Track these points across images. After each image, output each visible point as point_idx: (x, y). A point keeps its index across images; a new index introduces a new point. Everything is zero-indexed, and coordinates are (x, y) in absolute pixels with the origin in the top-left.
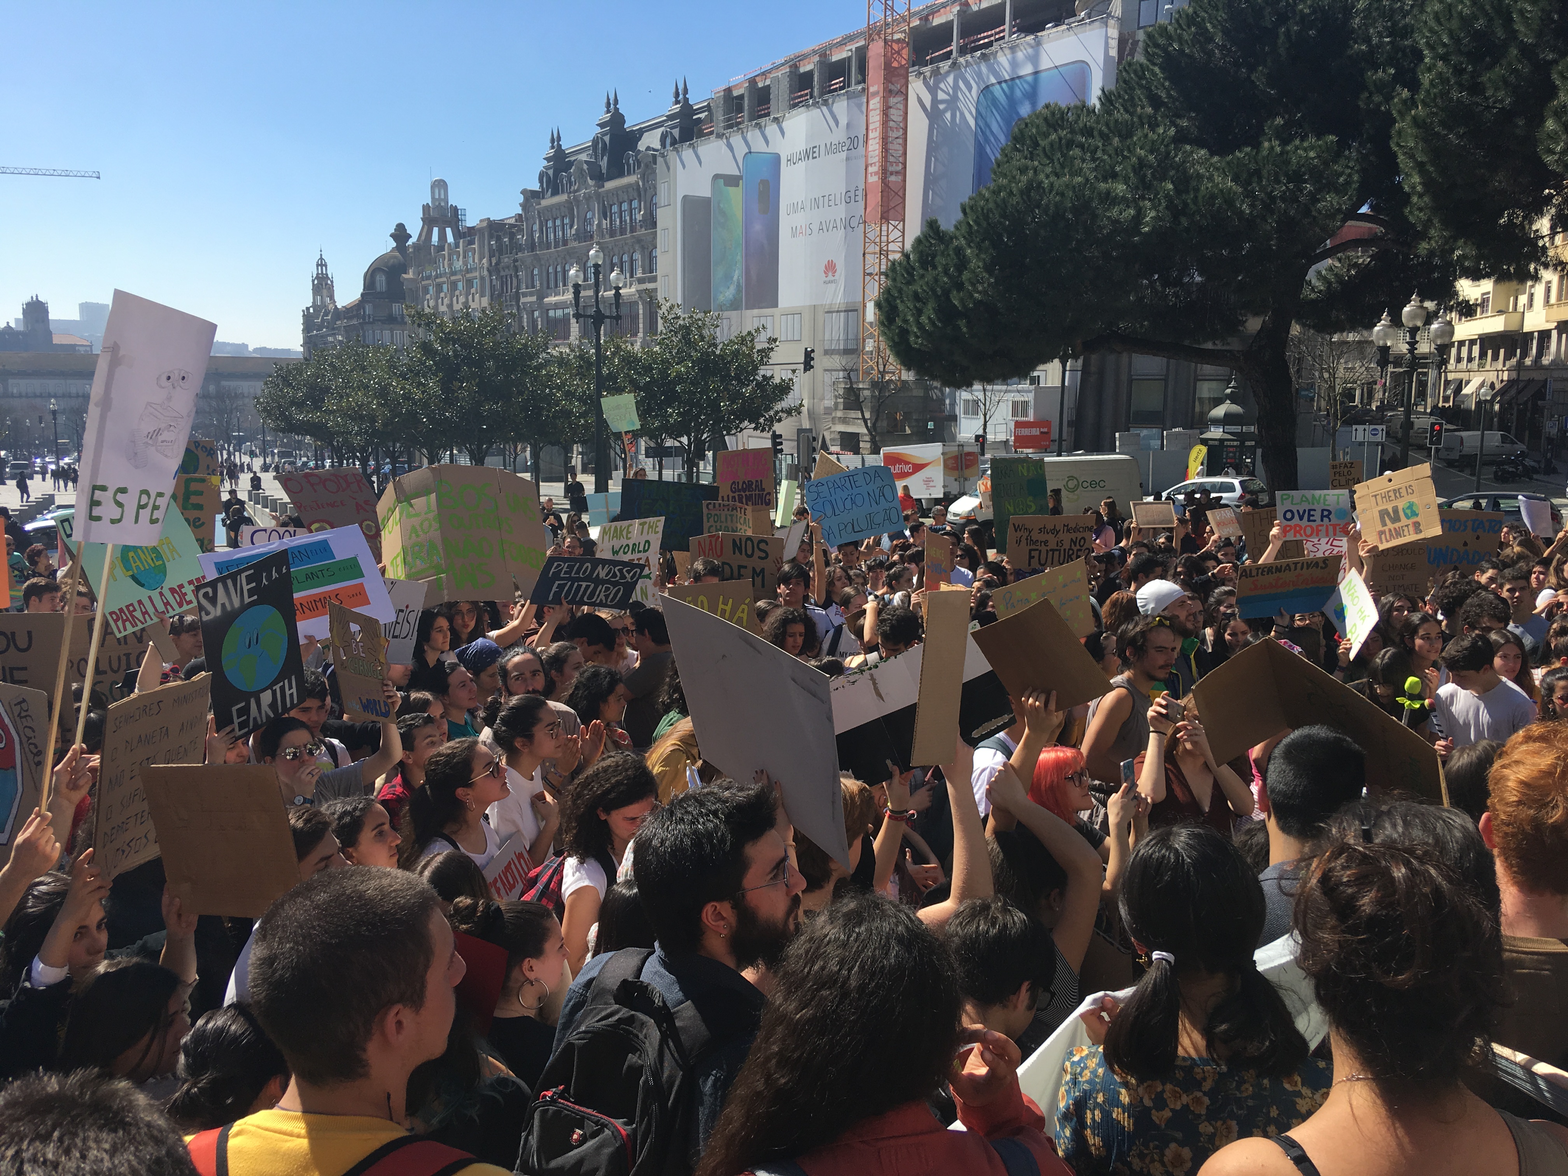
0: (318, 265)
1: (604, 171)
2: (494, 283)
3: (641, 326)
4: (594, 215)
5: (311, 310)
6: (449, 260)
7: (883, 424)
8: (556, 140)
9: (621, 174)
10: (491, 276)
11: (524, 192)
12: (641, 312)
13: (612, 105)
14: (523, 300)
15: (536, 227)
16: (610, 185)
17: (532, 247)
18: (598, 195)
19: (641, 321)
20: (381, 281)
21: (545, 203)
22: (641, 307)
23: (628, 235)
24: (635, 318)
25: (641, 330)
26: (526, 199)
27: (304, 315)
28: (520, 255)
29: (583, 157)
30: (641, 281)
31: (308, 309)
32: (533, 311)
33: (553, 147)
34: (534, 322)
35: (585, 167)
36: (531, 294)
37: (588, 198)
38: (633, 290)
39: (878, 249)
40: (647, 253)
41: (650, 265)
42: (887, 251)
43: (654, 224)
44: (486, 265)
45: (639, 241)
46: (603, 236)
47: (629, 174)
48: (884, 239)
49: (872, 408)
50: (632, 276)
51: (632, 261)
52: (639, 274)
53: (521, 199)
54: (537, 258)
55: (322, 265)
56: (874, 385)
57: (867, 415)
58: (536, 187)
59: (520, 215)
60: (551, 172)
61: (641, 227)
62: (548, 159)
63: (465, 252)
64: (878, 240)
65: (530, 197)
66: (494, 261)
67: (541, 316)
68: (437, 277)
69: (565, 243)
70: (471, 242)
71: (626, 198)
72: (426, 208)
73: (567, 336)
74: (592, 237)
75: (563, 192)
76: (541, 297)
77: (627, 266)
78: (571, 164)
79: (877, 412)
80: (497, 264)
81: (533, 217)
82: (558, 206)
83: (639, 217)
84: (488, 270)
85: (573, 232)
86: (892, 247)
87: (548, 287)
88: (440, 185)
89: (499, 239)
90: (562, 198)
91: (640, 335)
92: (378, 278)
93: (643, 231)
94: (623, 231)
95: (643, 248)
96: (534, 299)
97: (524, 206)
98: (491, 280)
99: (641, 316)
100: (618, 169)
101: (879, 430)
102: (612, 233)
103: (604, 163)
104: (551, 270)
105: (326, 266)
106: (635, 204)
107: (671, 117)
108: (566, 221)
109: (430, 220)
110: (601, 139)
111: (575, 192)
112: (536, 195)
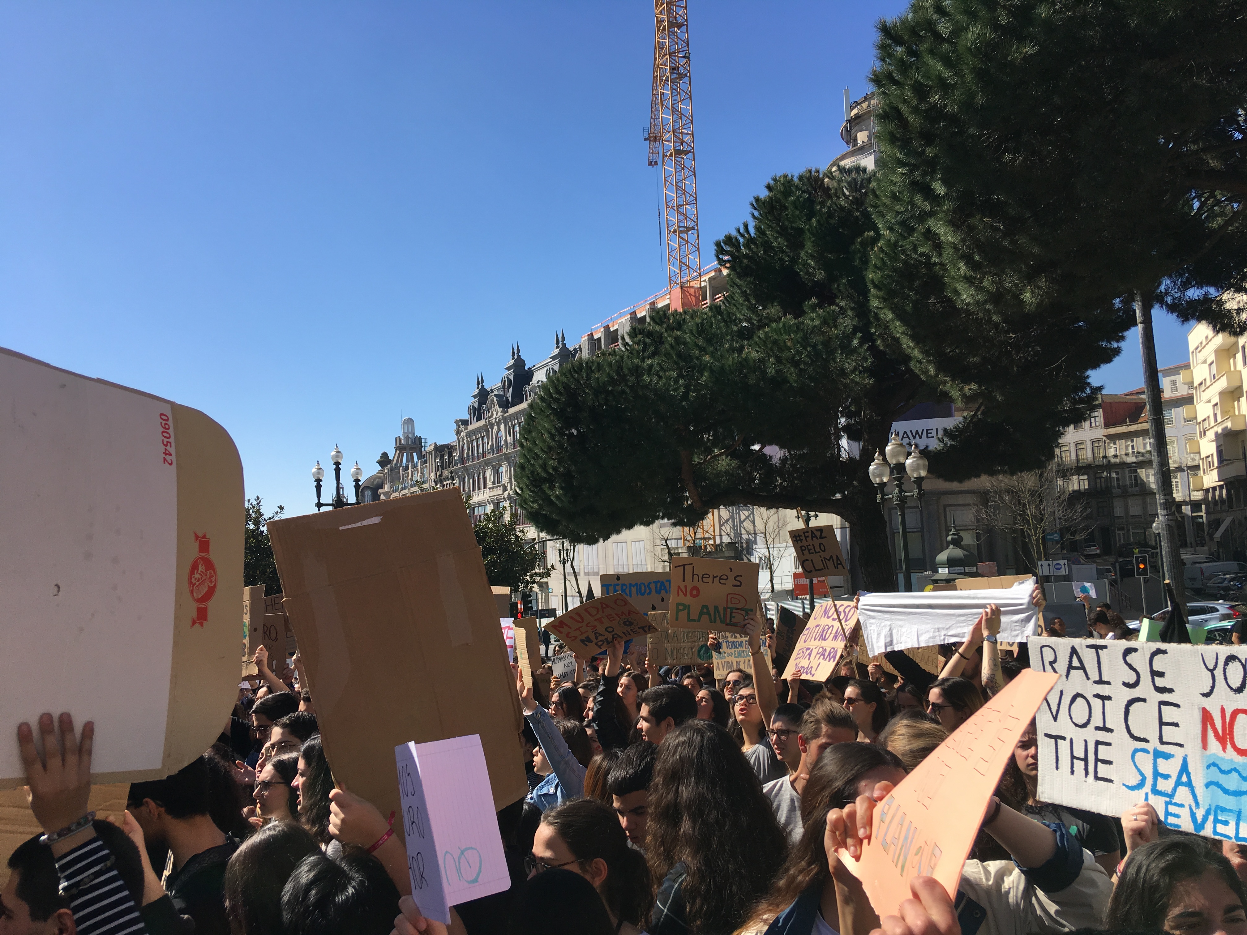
1: (509, 400)
4: (502, 433)
6: (412, 476)
8: (480, 382)
9: (521, 402)
11: (459, 421)
16: (512, 411)
17: (462, 460)
18: (504, 418)
21: (470, 427)
26: (459, 427)
28: (455, 467)
29: (496, 392)
33: (478, 388)
35: (495, 399)
37: (498, 421)
44: (433, 478)
46: (508, 449)
53: (456, 426)
54: (466, 469)
58: (466, 417)
60: (476, 405)
62: (474, 397)
63: (421, 469)
65: (461, 425)
66: (438, 473)
69: (484, 456)
72: (397, 440)
74: (501, 450)
75: (483, 418)
78: (489, 398)
80: (440, 476)
81: (463, 439)
82: (479, 429)
84: (435, 481)
87: (474, 491)
88: (409, 421)
90: (482, 423)
97: (457, 432)
100: (518, 398)
103: (509, 395)
104: (475, 477)
107: (553, 359)
108: (485, 440)
109: (400, 448)
110: (508, 378)
111: (489, 417)
112: (465, 423)
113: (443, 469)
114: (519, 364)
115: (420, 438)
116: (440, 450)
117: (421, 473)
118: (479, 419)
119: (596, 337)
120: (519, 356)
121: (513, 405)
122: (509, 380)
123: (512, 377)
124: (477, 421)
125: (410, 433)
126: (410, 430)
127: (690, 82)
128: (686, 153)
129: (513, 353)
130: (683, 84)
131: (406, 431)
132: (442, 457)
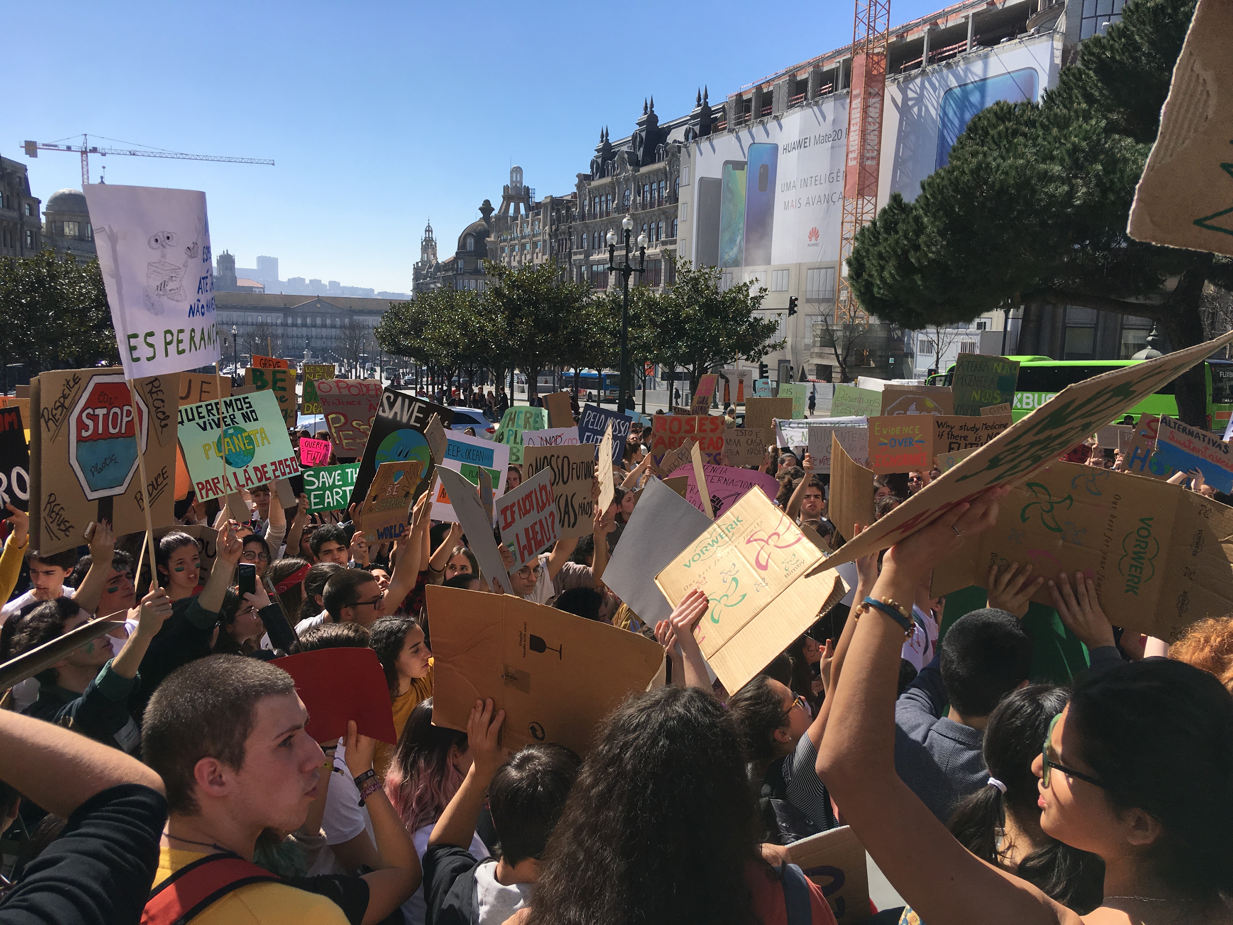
0: (426, 231)
1: (640, 158)
2: (553, 244)
3: (663, 278)
4: (630, 193)
5: (420, 264)
6: (521, 227)
7: (852, 359)
8: (604, 136)
9: (653, 162)
10: (551, 239)
11: (578, 176)
12: (663, 267)
13: (649, 109)
14: (574, 258)
15: (587, 202)
16: (644, 170)
17: (583, 217)
18: (634, 177)
19: (663, 274)
20: (471, 241)
21: (594, 184)
22: (663, 263)
23: (656, 208)
24: (658, 272)
25: (662, 281)
26: (580, 181)
27: (414, 268)
28: (573, 223)
29: (625, 148)
30: (664, 243)
31: (417, 263)
32: (581, 266)
33: (602, 141)
34: (581, 275)
35: (626, 156)
36: (580, 253)
37: (627, 180)
38: (658, 250)
39: (854, 218)
40: (670, 222)
41: (672, 232)
42: (862, 220)
43: (677, 200)
44: (547, 232)
45: (664, 212)
46: (636, 209)
47: (659, 161)
48: (859, 210)
49: (844, 346)
50: (657, 240)
51: (658, 228)
52: (663, 238)
53: (576, 181)
54: (587, 226)
55: (429, 231)
56: (846, 327)
57: (839, 351)
58: (588, 172)
59: (575, 193)
60: (599, 160)
61: (666, 202)
62: (598, 151)
63: (533, 221)
64: (854, 211)
65: (584, 179)
66: (554, 228)
67: (587, 269)
68: (511, 240)
69: (608, 214)
70: (538, 214)
71: (656, 179)
72: (506, 188)
73: (605, 285)
74: (628, 209)
75: (608, 175)
76: (587, 256)
77: (654, 232)
78: (615, 154)
79: (848, 348)
80: (556, 230)
81: (585, 195)
82: (604, 186)
83: (665, 194)
84: (550, 235)
85: (614, 206)
86: (865, 217)
87: (593, 248)
88: (517, 170)
89: (558, 211)
90: (607, 180)
91: (662, 285)
92: (468, 241)
93: (668, 205)
94: (652, 205)
95: (667, 218)
96: (582, 257)
97: (578, 186)
98: (551, 243)
99: (663, 271)
100: (650, 158)
101: (848, 363)
102: (644, 207)
103: (640, 153)
104: (596, 235)
105: (432, 232)
106: (663, 184)
107: (693, 117)
108: (610, 197)
109: (508, 198)
110: (640, 134)
111: (617, 175)
112: (587, 178)
113: (559, 222)
114: (651, 120)
115: (527, 189)
116: (556, 203)
117: (532, 225)
119: (745, 97)
120: (652, 112)
121: (644, 164)
122: (641, 137)
123: (643, 134)
124: (601, 177)
125: (518, 182)
126: (518, 179)
129: (646, 107)
131: (513, 180)
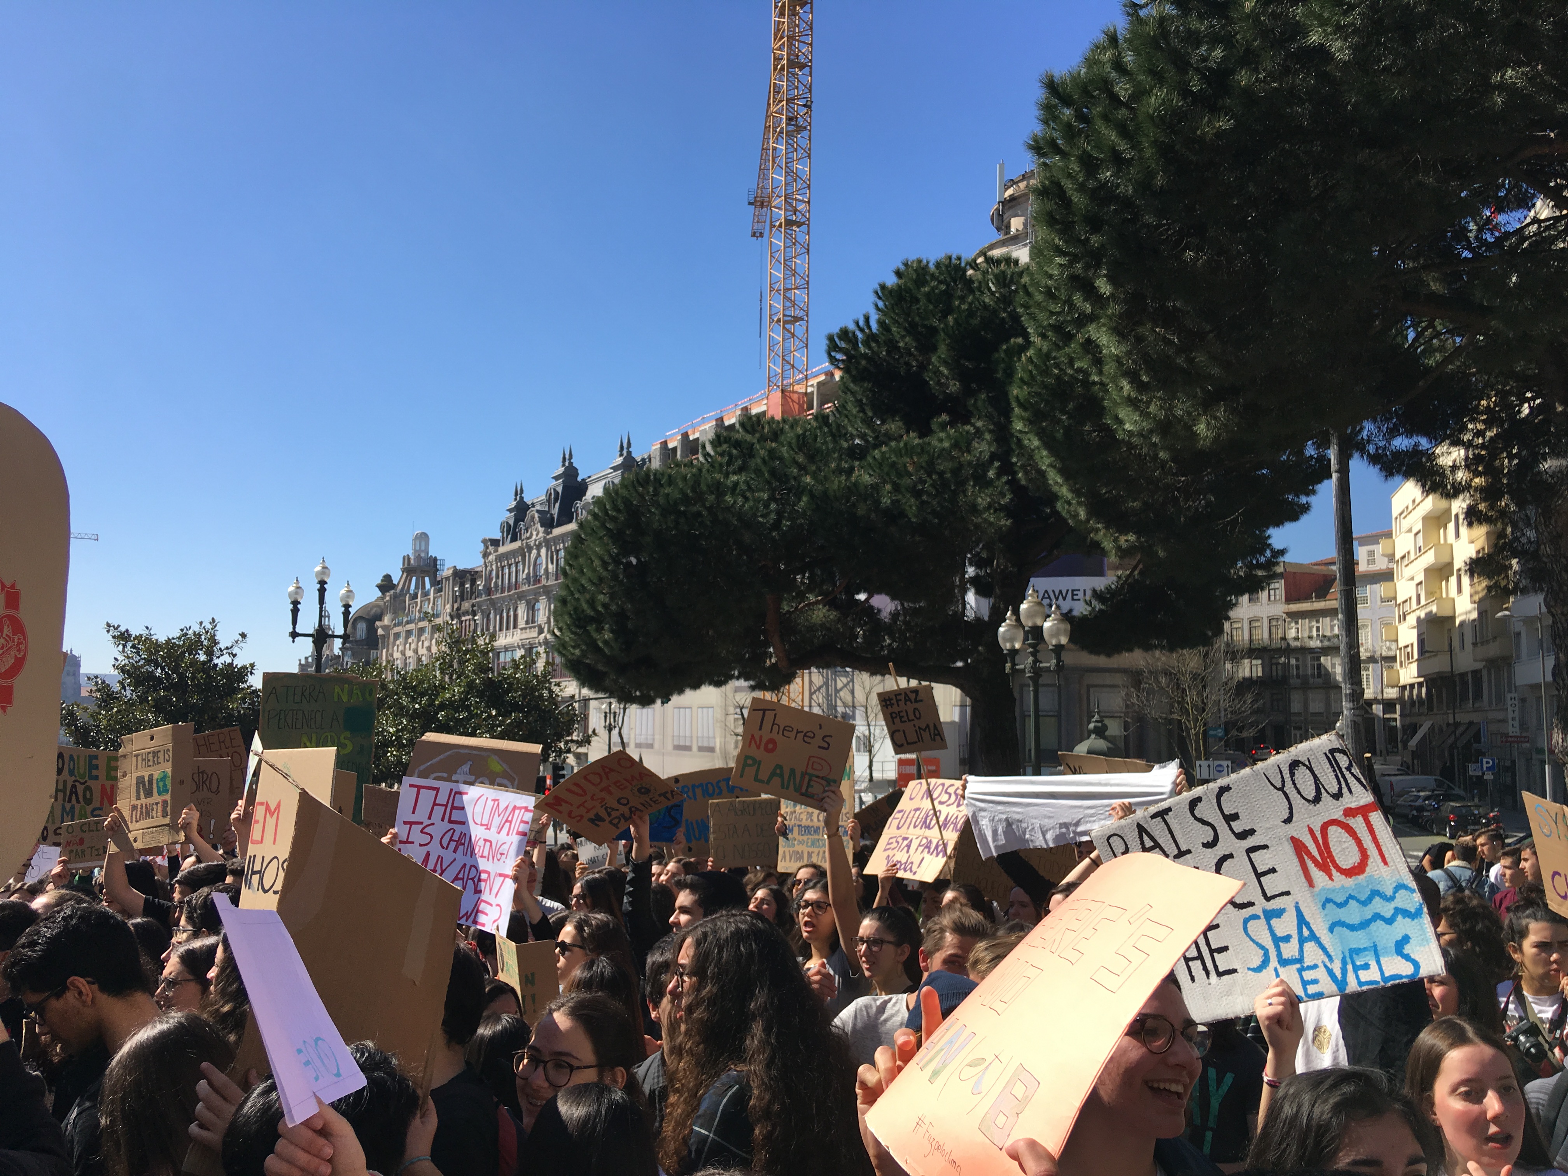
1: (554, 518)
4: (542, 560)
5: (309, 660)
6: (421, 607)
8: (519, 493)
10: (452, 620)
11: (487, 540)
13: (567, 459)
15: (494, 573)
16: (557, 531)
17: (488, 591)
18: (546, 540)
21: (502, 550)
26: (487, 548)
28: (478, 599)
29: (539, 507)
31: (306, 659)
33: (516, 499)
35: (536, 515)
37: (538, 544)
44: (448, 611)
46: (549, 580)
53: (484, 546)
54: (493, 603)
58: (498, 536)
60: (511, 522)
62: (511, 510)
63: (435, 599)
65: (490, 544)
68: (408, 623)
69: (517, 587)
72: (406, 559)
74: (539, 581)
75: (518, 539)
76: (493, 640)
80: (458, 609)
81: (492, 564)
82: (513, 552)
84: (451, 616)
85: (524, 576)
87: (501, 630)
88: (423, 538)
90: (518, 544)
92: (359, 626)
97: (484, 554)
100: (564, 517)
103: (555, 511)
104: (504, 613)
107: (614, 470)
108: (520, 566)
109: (409, 570)
110: (555, 490)
111: (528, 538)
112: (495, 543)
113: (462, 599)
114: (570, 473)
115: (435, 559)
116: (460, 575)
117: (434, 603)
118: (514, 539)
119: (671, 445)
120: (571, 464)
121: (559, 524)
122: (557, 493)
123: (560, 489)
124: (512, 541)
125: (423, 551)
126: (423, 548)
127: (810, 137)
128: (799, 224)
129: (564, 458)
130: (801, 139)
131: (418, 548)
132: (462, 585)
